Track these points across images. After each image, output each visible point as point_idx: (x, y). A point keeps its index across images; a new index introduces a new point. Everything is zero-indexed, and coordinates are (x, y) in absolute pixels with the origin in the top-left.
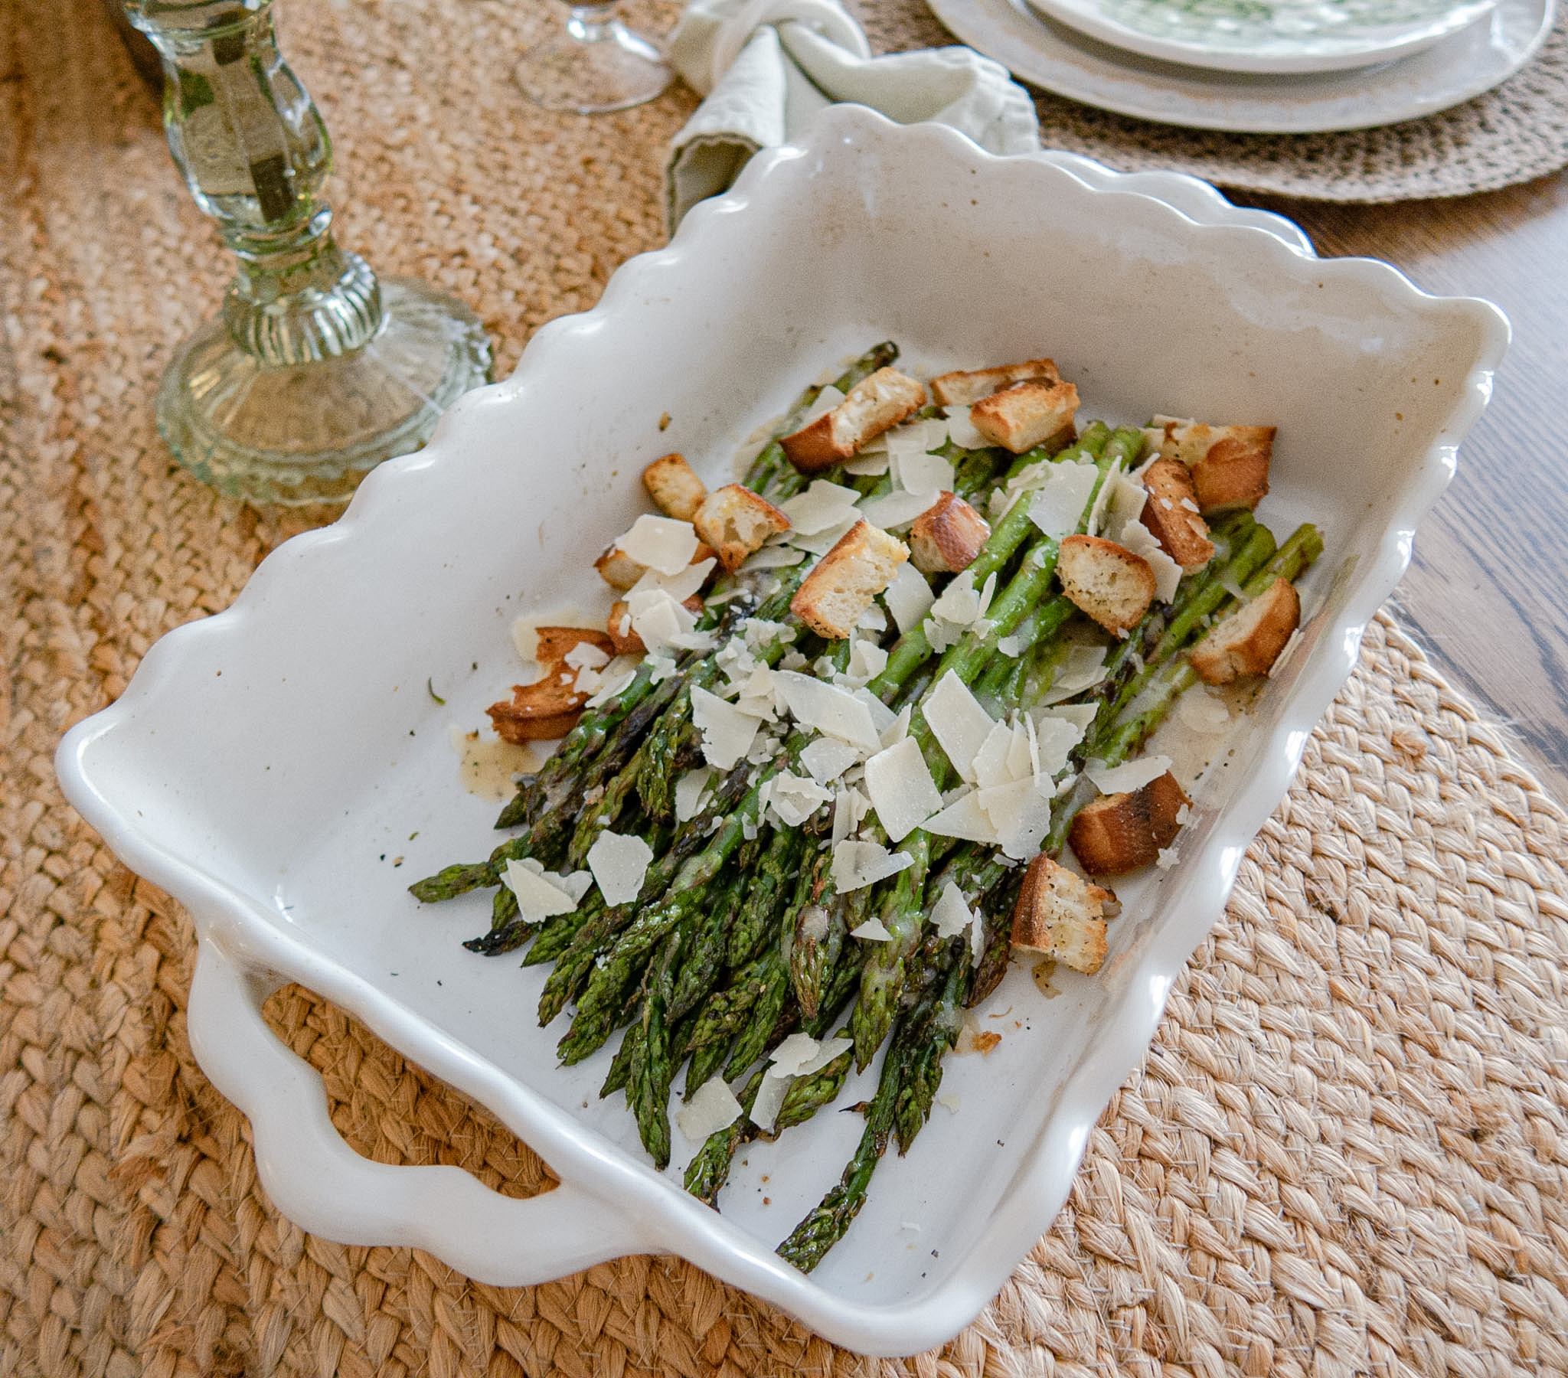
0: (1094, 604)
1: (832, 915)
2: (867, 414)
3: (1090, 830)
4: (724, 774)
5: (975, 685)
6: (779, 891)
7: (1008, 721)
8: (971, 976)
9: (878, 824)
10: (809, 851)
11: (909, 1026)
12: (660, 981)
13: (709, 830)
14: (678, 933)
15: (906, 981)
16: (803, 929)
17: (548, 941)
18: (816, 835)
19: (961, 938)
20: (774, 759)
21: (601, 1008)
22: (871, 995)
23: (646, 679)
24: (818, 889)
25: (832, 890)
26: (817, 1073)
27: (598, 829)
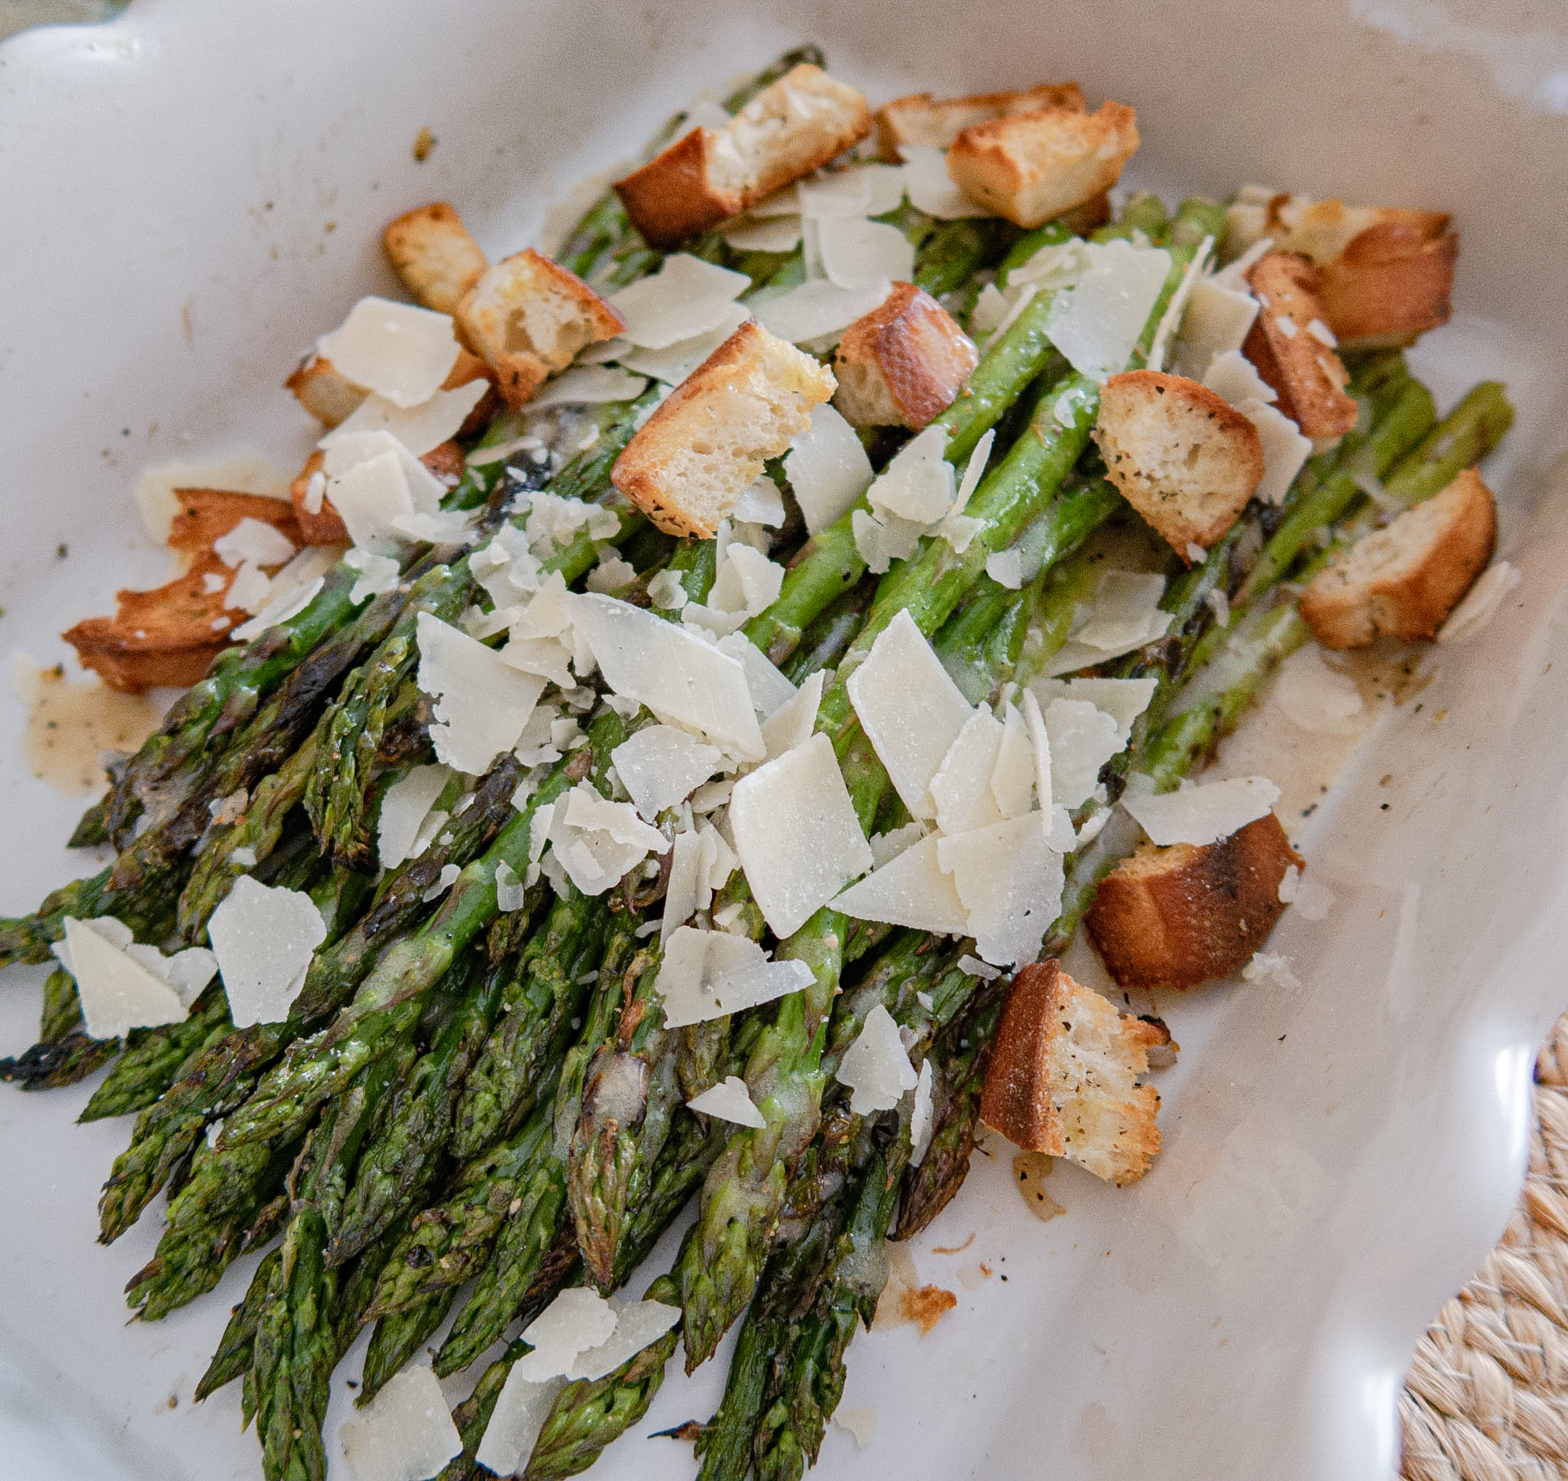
0: (1156, 498)
1: (652, 1067)
2: (771, 143)
3: (1129, 910)
4: (471, 784)
5: (939, 637)
6: (557, 1014)
7: (994, 702)
8: (908, 1179)
9: (750, 901)
10: (619, 940)
11: (787, 1273)
12: (320, 1182)
13: (434, 888)
14: (360, 1089)
15: (787, 1202)
16: (596, 1100)
17: (133, 1076)
18: (633, 912)
19: (893, 1115)
20: (564, 758)
21: (211, 1220)
22: (720, 1233)
23: (342, 593)
24: (629, 1019)
25: (657, 1022)
26: (611, 1375)
27: (233, 872)
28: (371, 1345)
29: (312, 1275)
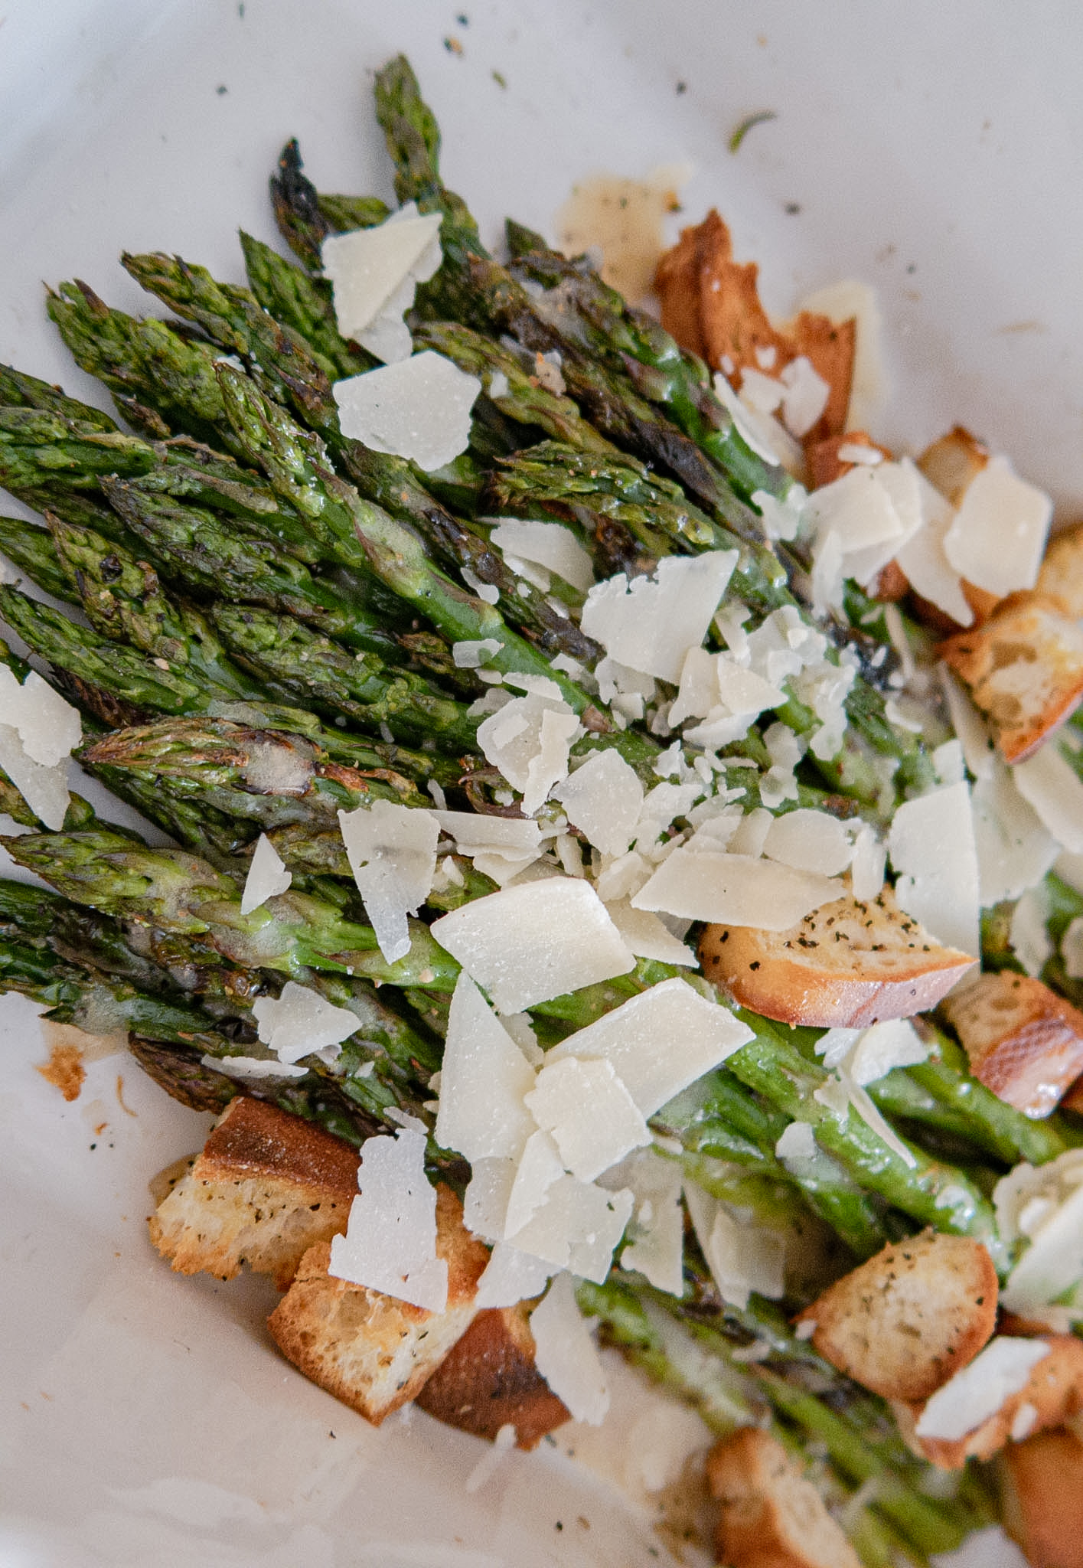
0: (866, 1293)
1: (300, 799)
4: (576, 612)
5: (726, 1075)
6: (354, 707)
8: (190, 1053)
9: (469, 895)
10: (425, 763)
11: (97, 934)
12: (183, 469)
13: (475, 578)
14: (276, 508)
15: (168, 934)
16: (267, 744)
17: (286, 284)
18: (459, 780)
19: (253, 1038)
20: (605, 706)
21: (145, 362)
22: (137, 869)
23: (763, 482)
24: (348, 776)
25: (345, 803)
27: (484, 375)
28: (25, 523)
29: (93, 464)
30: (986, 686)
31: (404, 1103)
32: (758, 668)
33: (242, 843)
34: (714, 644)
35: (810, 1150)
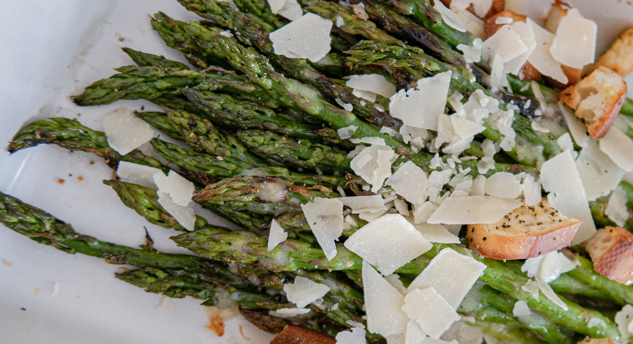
1: (285, 201)
4: (387, 108)
6: (301, 162)
8: (264, 311)
9: (357, 229)
10: (334, 180)
11: (217, 270)
12: (214, 80)
13: (342, 102)
14: (254, 88)
15: (243, 264)
16: (265, 182)
18: (347, 184)
19: (286, 301)
20: (407, 145)
21: (194, 40)
22: (224, 240)
23: (461, 40)
24: (301, 190)
25: (303, 201)
26: (162, 208)
27: (333, 18)
28: (158, 113)
29: (178, 84)
30: (579, 108)
31: (354, 318)
32: (470, 117)
33: (266, 224)
34: (450, 111)
35: (528, 312)
